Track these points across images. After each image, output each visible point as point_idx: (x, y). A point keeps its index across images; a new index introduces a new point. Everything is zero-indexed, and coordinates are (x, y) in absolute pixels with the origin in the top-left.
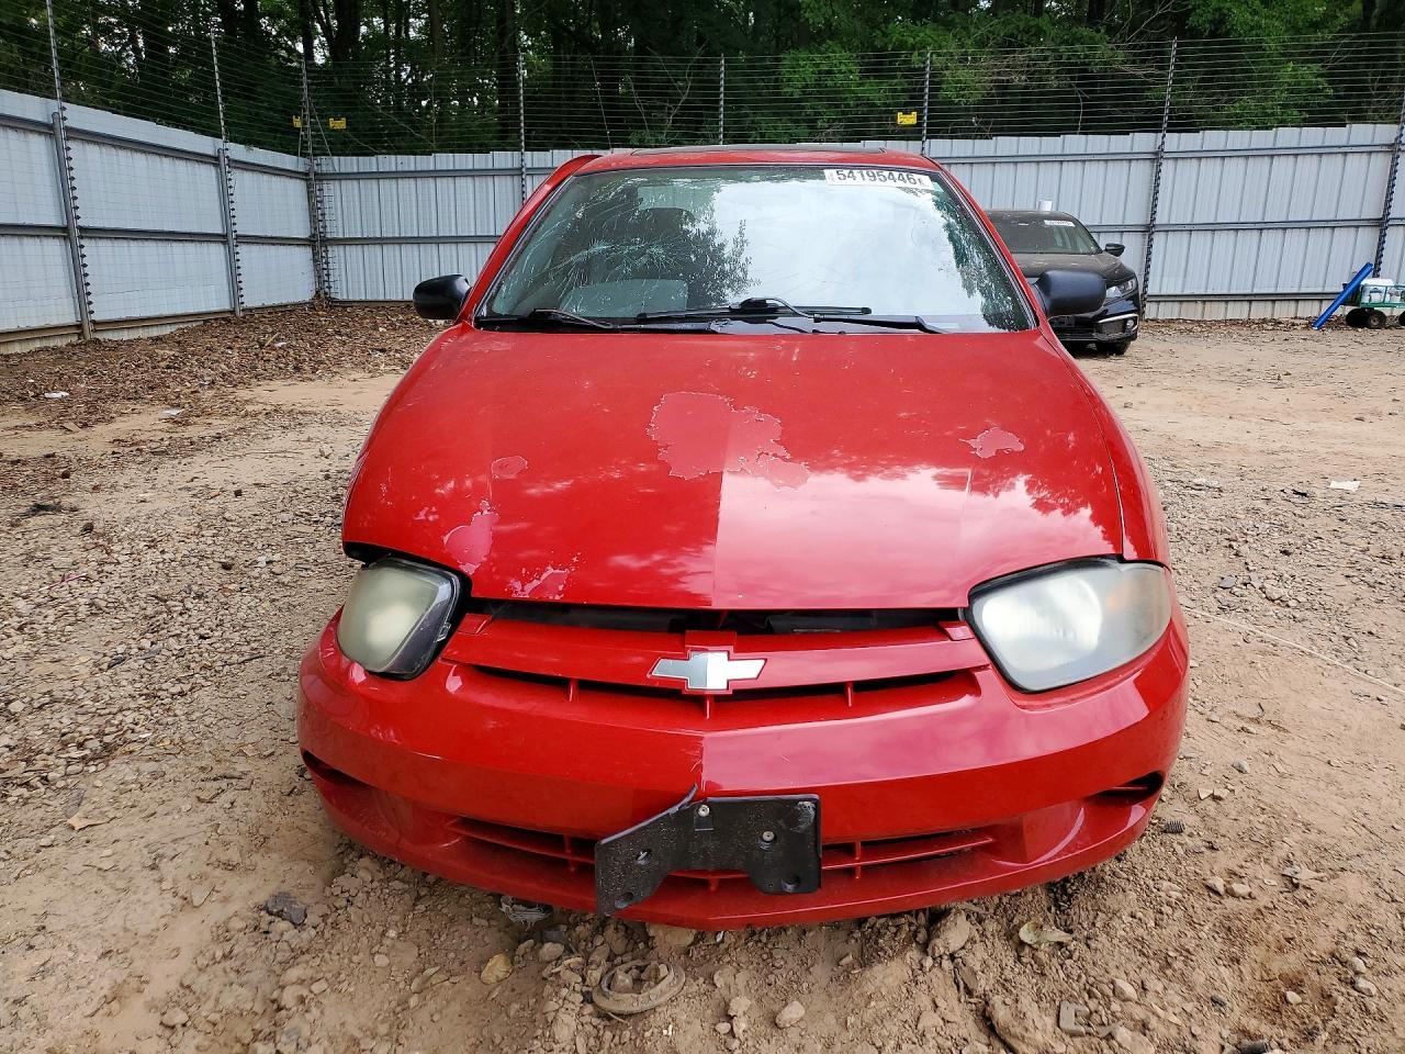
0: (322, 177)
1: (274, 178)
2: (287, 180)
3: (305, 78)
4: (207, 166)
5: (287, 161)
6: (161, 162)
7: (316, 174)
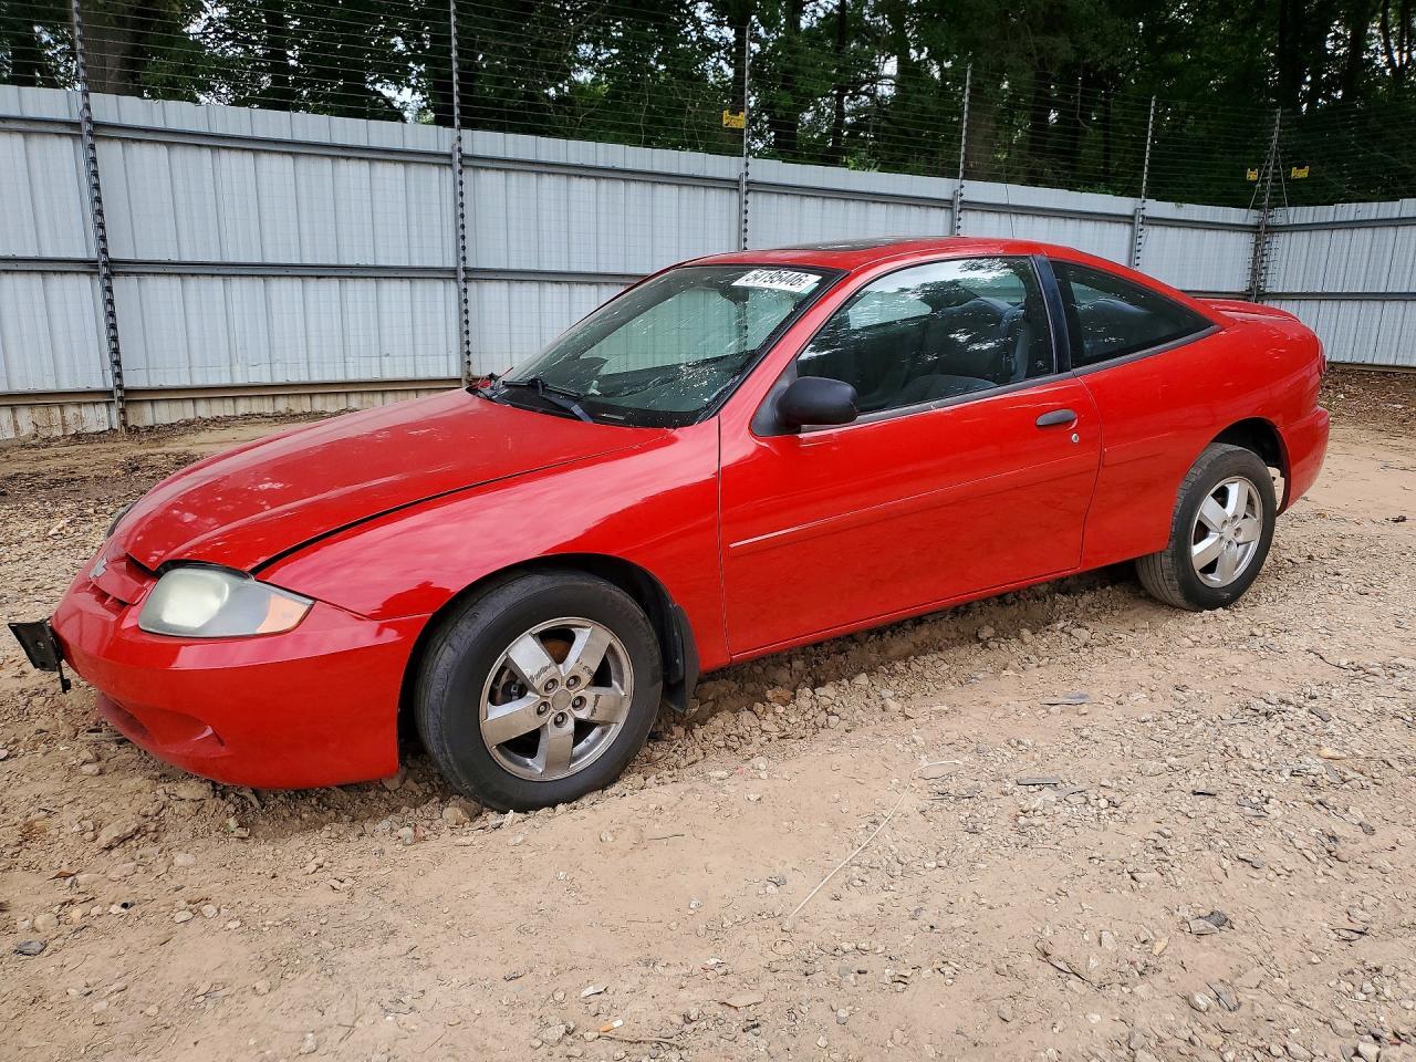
0: (1274, 229)
1: (1208, 233)
2: (1227, 234)
3: (1277, 129)
4: (1122, 225)
5: (1234, 215)
6: (1065, 225)
7: (1267, 226)
